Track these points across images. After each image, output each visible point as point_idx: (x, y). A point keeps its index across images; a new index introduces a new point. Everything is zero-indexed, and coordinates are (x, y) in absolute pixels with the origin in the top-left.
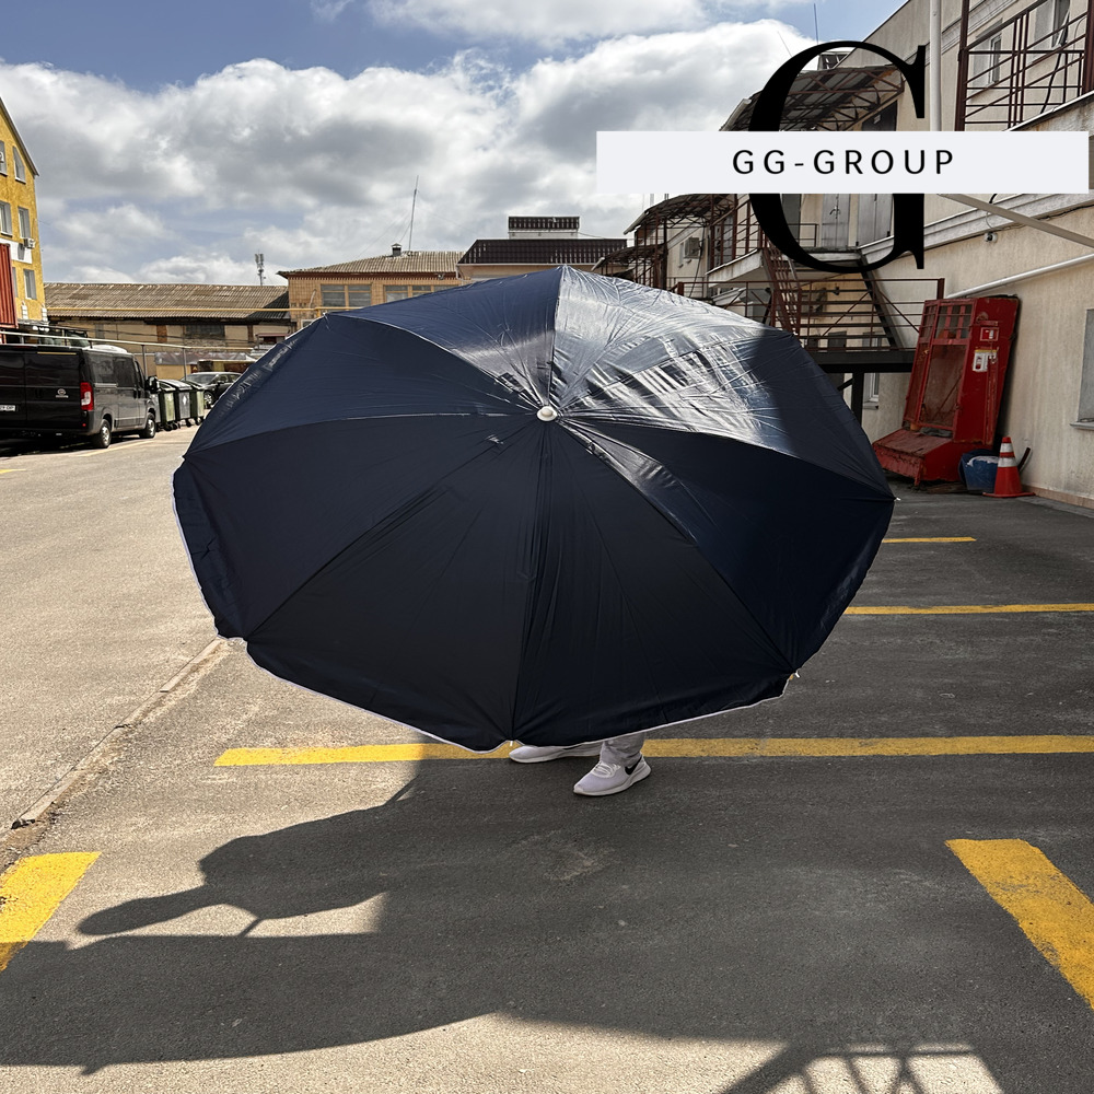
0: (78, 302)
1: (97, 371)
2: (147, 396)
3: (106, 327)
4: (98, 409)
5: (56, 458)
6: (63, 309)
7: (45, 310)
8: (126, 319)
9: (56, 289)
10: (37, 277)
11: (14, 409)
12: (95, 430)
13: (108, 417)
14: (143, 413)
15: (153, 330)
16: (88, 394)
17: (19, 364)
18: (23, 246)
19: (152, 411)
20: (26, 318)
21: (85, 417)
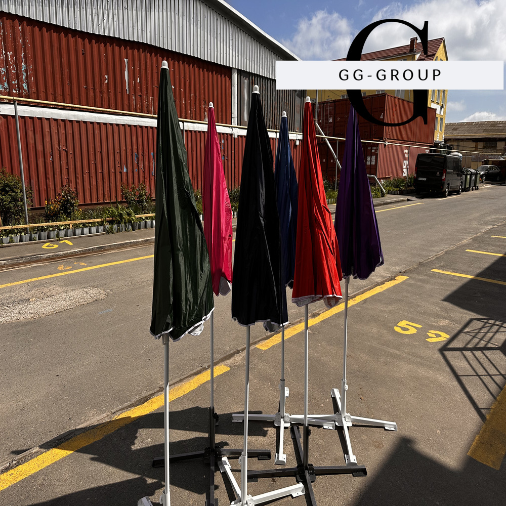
0: (454, 132)
3: (461, 144)
4: (446, 180)
6: (450, 136)
7: (443, 136)
9: (449, 125)
10: (444, 121)
11: (425, 179)
12: (444, 190)
13: (448, 184)
14: (459, 183)
15: (473, 144)
16: (445, 174)
18: (442, 107)
19: (462, 182)
20: (438, 140)
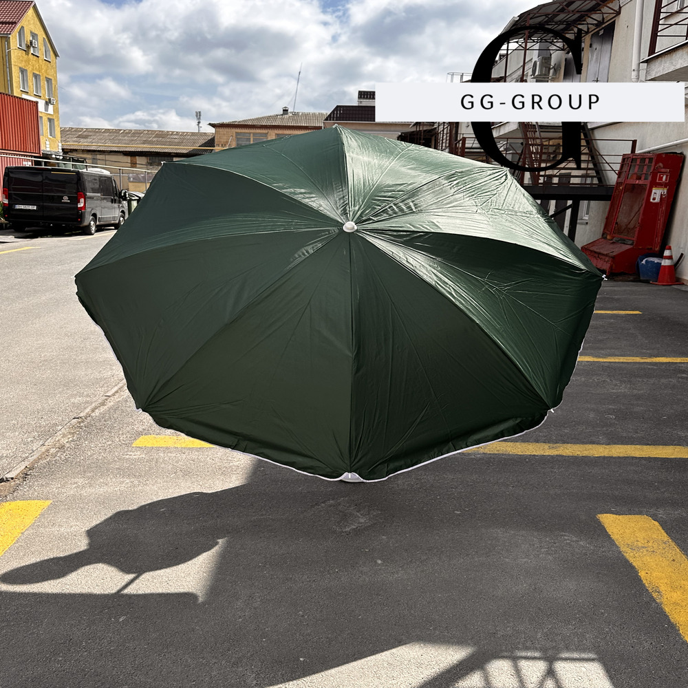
0: (82, 140)
1: (88, 185)
2: (120, 202)
3: (99, 157)
4: (88, 210)
5: (61, 241)
6: (72, 144)
7: (60, 145)
8: (111, 152)
9: (67, 131)
10: (56, 123)
11: (35, 208)
12: (86, 223)
13: (94, 215)
14: (117, 213)
15: (128, 159)
16: (82, 200)
17: (39, 178)
18: (48, 103)
19: (123, 212)
20: (48, 149)
21: (80, 215)
